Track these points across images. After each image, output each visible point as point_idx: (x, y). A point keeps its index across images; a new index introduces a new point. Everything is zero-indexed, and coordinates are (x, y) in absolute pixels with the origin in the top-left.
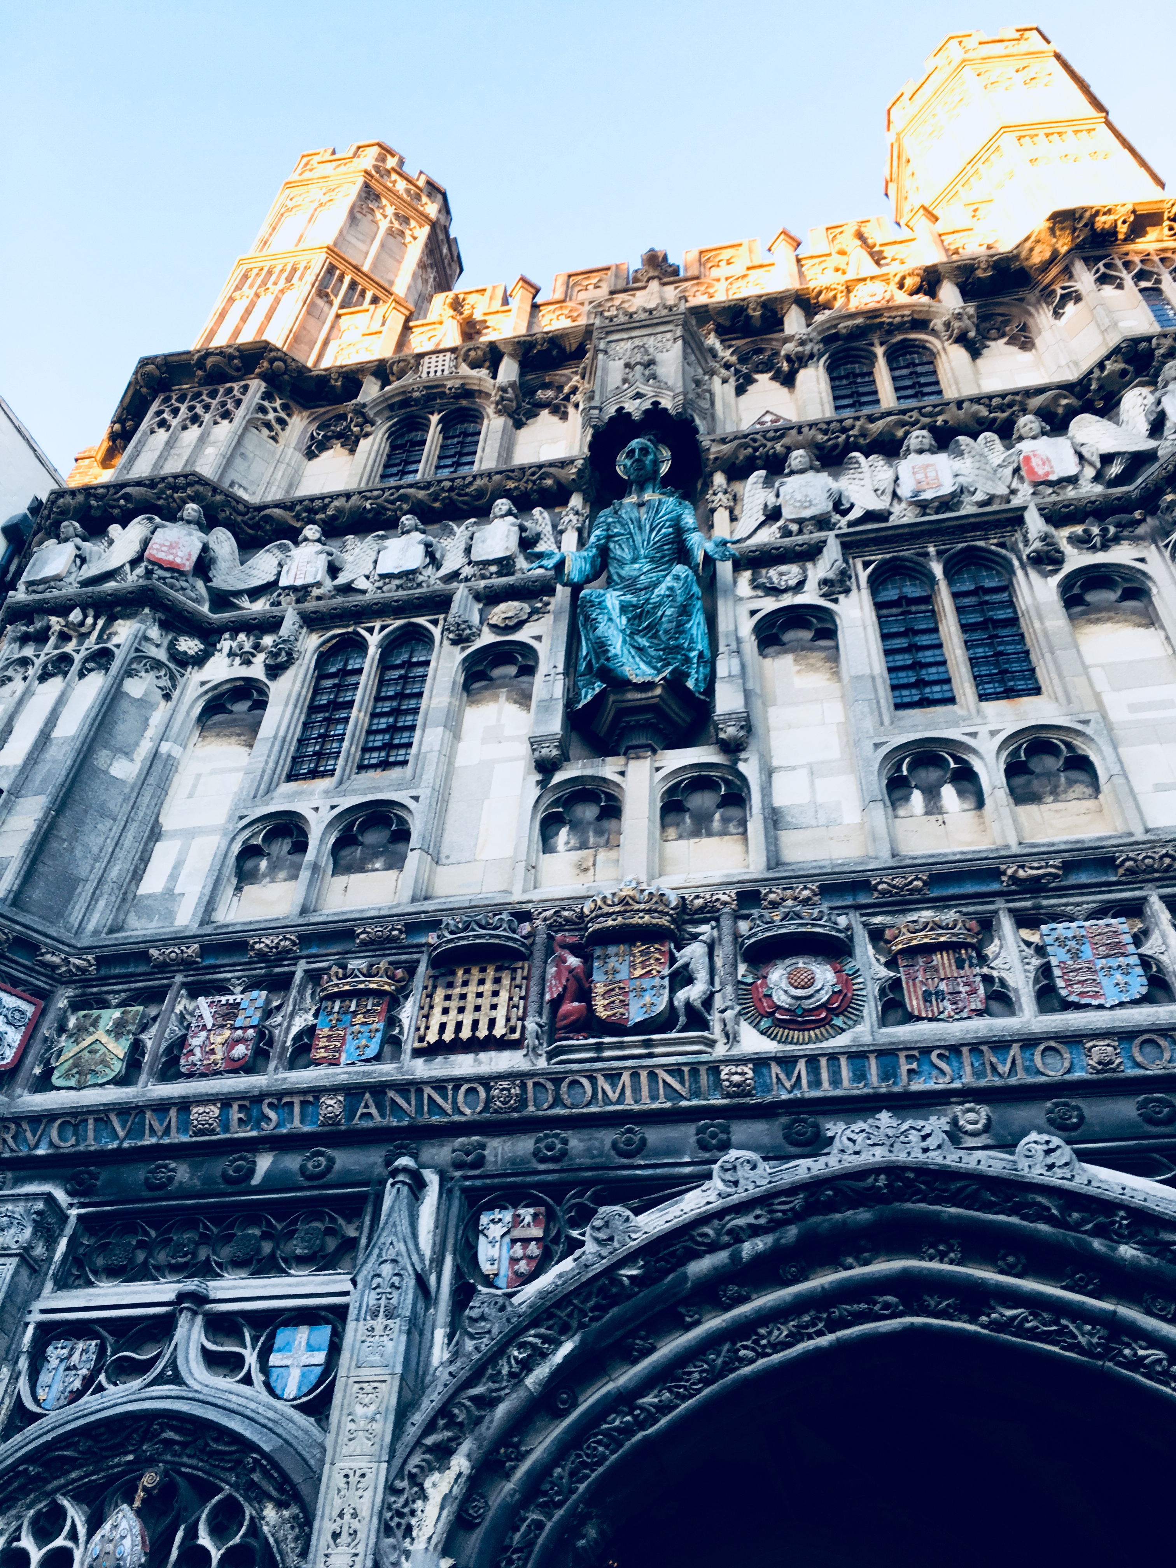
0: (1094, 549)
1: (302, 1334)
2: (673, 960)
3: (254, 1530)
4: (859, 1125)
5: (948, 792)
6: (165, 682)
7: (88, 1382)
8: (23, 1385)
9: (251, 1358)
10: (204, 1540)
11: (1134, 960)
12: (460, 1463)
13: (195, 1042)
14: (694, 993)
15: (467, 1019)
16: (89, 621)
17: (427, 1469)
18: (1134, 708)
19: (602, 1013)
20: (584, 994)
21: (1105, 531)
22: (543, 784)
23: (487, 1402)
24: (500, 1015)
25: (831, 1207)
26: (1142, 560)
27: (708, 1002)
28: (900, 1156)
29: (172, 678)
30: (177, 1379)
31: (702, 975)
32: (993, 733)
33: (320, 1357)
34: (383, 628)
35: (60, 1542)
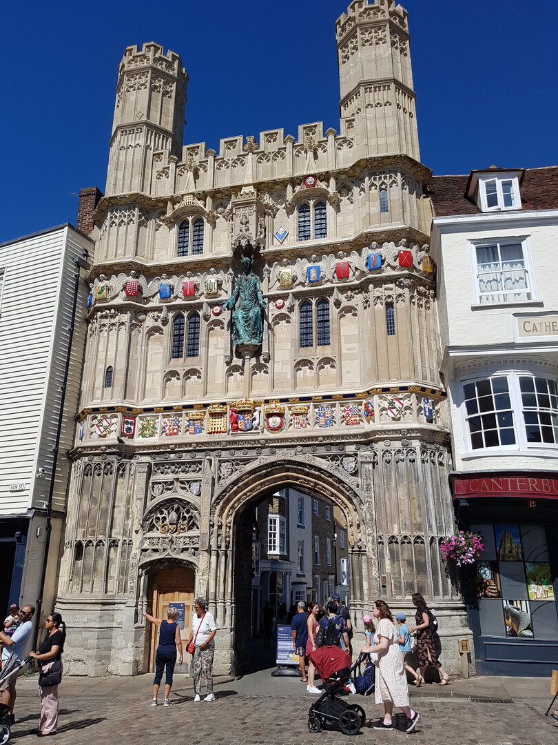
0: (348, 301)
1: (195, 484)
2: (253, 415)
3: (192, 514)
4: (281, 451)
5: (308, 371)
7: (162, 491)
8: (152, 492)
9: (188, 488)
10: (185, 515)
12: (221, 504)
13: (167, 428)
14: (256, 422)
15: (216, 426)
16: (116, 312)
17: (216, 506)
18: (348, 349)
19: (240, 427)
20: (237, 423)
22: (228, 366)
23: (224, 496)
24: (222, 426)
25: (275, 466)
26: (357, 305)
27: (259, 425)
28: (287, 458)
29: (140, 327)
30: (176, 492)
31: (257, 420)
32: (317, 358)
33: (198, 488)
34: (187, 310)
35: (164, 515)
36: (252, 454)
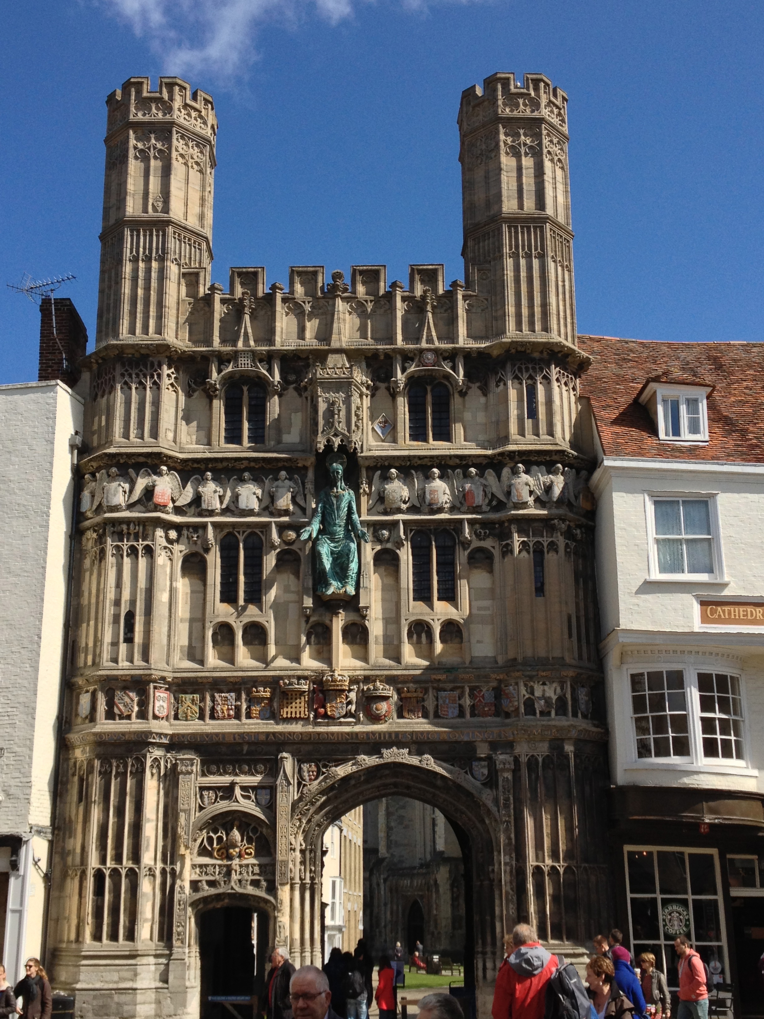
0: (480, 540)
1: (264, 791)
2: (347, 697)
3: (261, 832)
4: (389, 751)
5: (424, 636)
6: (169, 553)
7: (215, 800)
8: (199, 800)
9: (253, 796)
10: (251, 834)
11: (457, 705)
13: (218, 708)
14: (352, 708)
15: (294, 710)
16: (137, 528)
19: (329, 713)
20: (324, 707)
21: (485, 533)
22: (307, 622)
24: (302, 709)
26: (493, 547)
27: (355, 710)
28: (397, 759)
29: (171, 551)
30: (238, 802)
31: (354, 703)
32: (438, 620)
33: (268, 797)
34: (244, 532)
35: (218, 834)
36: (346, 752)
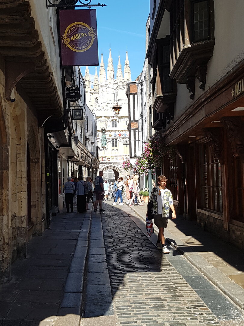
18: (120, 148)
31: (106, 159)
32: (115, 149)
36: (105, 164)
